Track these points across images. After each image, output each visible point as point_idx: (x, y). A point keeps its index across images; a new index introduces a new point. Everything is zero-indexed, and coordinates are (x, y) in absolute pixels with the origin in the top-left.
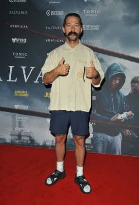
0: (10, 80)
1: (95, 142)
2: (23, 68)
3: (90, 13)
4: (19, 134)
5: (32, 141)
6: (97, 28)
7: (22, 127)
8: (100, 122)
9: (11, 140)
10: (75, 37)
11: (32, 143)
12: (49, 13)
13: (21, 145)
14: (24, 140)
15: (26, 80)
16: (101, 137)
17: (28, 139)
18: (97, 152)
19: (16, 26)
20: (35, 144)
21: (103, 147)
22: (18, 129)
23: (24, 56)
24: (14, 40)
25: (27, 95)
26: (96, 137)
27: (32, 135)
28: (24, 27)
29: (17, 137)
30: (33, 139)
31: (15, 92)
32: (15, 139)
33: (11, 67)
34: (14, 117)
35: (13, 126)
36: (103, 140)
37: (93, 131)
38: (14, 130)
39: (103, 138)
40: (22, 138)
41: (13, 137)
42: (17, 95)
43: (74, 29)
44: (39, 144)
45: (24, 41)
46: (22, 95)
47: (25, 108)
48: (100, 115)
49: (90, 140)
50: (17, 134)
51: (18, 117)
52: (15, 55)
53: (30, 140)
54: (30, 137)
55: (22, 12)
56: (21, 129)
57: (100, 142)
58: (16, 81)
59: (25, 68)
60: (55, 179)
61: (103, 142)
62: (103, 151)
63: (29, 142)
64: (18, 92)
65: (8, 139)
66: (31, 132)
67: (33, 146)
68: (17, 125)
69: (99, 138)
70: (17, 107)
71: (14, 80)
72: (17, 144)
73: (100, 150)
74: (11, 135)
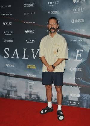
0: (24, 58)
1: (81, 100)
2: (33, 50)
3: (78, 11)
4: (30, 93)
5: (39, 98)
6: (82, 21)
7: (32, 89)
8: (84, 86)
9: (25, 97)
10: (54, 30)
11: (38, 99)
12: (49, 13)
13: (31, 100)
14: (33, 97)
15: (34, 58)
16: (85, 96)
17: (36, 96)
18: (83, 107)
19: (28, 23)
20: (41, 100)
21: (87, 104)
22: (29, 90)
23: (33, 42)
24: (27, 32)
25: (35, 68)
26: (82, 96)
27: (38, 94)
28: (33, 23)
29: (28, 95)
30: (39, 97)
31: (28, 65)
32: (27, 96)
33: (25, 49)
34: (27, 82)
35: (26, 88)
36: (87, 99)
37: (80, 93)
38: (27, 90)
39: (87, 98)
40: (32, 96)
41: (27, 95)
42: (28, 67)
43: (53, 26)
44: (43, 100)
45: (33, 32)
46: (32, 68)
47: (34, 76)
48: (85, 82)
49: (78, 99)
50: (29, 93)
51: (29, 82)
52: (27, 42)
53: (37, 97)
54: (37, 95)
55: (32, 13)
56: (31, 90)
57: (85, 100)
58: (28, 58)
59: (34, 50)
60: (46, 111)
61: (87, 100)
62: (87, 106)
63: (37, 99)
64: (29, 65)
65: (23, 96)
66: (38, 92)
67: (39, 101)
68: (29, 87)
69: (84, 97)
70: (28, 75)
71: (27, 58)
72: (29, 100)
73: (85, 106)
74: (25, 94)
